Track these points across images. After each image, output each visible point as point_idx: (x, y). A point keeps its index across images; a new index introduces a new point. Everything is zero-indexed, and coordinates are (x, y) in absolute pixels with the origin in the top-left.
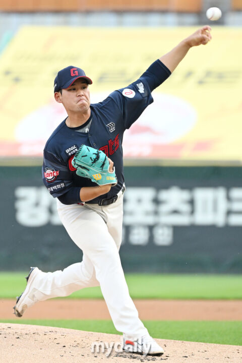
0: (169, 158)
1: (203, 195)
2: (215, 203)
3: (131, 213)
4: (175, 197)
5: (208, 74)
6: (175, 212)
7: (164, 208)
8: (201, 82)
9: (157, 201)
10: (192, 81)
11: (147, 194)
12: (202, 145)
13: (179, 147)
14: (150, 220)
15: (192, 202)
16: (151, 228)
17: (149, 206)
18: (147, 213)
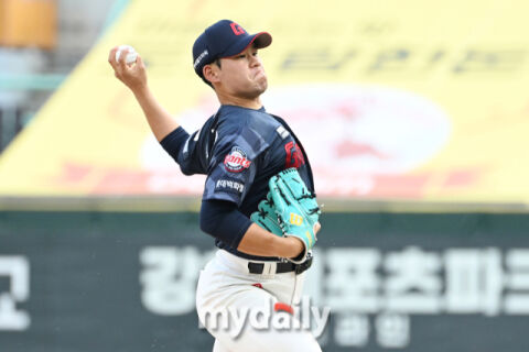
0: (402, 198)
1: (462, 262)
2: (482, 276)
3: (339, 293)
4: (413, 265)
5: (471, 55)
6: (414, 290)
7: (395, 284)
8: (458, 70)
9: (382, 272)
10: (443, 67)
11: (366, 259)
12: (459, 177)
13: (420, 179)
14: (371, 304)
15: (442, 274)
16: (372, 318)
17: (368, 280)
18: (366, 293)
